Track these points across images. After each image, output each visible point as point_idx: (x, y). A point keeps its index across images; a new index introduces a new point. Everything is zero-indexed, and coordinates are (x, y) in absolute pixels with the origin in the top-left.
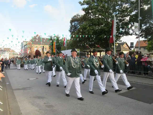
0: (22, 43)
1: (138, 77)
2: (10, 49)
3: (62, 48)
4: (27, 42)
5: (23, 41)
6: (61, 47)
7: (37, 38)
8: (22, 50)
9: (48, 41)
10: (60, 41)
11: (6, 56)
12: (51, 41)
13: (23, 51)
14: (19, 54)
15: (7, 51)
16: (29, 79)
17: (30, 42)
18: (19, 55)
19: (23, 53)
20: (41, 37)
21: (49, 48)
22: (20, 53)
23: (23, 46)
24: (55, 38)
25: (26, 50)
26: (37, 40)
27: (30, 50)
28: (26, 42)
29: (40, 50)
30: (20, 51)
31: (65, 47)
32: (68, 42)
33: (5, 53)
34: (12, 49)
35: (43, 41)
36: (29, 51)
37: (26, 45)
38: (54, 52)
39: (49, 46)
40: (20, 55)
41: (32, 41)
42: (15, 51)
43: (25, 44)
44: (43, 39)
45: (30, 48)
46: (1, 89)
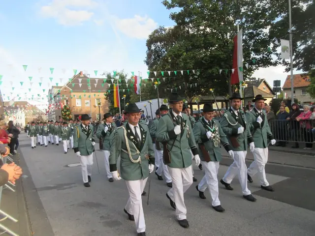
0: (50, 90)
1: (292, 152)
2: (26, 103)
3: (132, 99)
4: (61, 87)
5: (53, 87)
6: (129, 96)
7: (80, 80)
8: (52, 104)
9: (103, 85)
10: (127, 85)
11: (20, 118)
12: (109, 85)
13: (52, 106)
14: (45, 112)
15: (21, 109)
16: (67, 166)
17: (65, 88)
18: (46, 114)
19: (53, 110)
20: (88, 76)
21: (106, 99)
22: (48, 110)
23: (53, 96)
24: (117, 77)
25: (58, 104)
26: (80, 85)
27: (67, 103)
28: (57, 87)
29: (86, 103)
30: (47, 108)
31: (138, 95)
32: (145, 85)
33: (16, 112)
34: (31, 103)
35: (93, 86)
37: (58, 94)
38: (116, 106)
39: (106, 95)
40: (47, 116)
41: (69, 85)
42: (37, 106)
43: (55, 91)
44: (93, 81)
45: (67, 101)
46: (12, 190)
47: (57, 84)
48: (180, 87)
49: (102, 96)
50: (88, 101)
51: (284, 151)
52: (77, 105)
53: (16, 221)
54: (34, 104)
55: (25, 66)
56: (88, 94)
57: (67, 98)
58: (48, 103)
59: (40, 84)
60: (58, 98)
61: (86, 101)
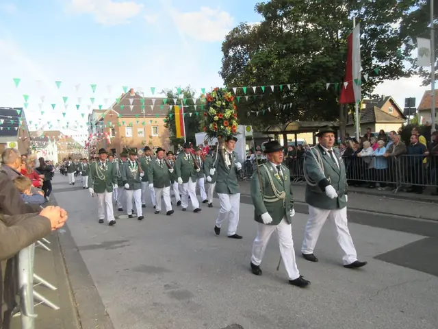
0: (90, 115)
2: (59, 133)
3: (201, 126)
4: (105, 111)
5: (94, 110)
6: (197, 122)
7: (131, 101)
8: (93, 134)
9: (162, 107)
10: (195, 106)
11: (51, 154)
12: (171, 107)
13: (94, 137)
14: (83, 145)
15: (52, 140)
17: (111, 112)
18: (85, 148)
20: (141, 95)
21: (167, 127)
22: (87, 142)
23: (94, 123)
24: (181, 96)
25: (101, 134)
26: (132, 107)
27: (113, 134)
28: (101, 111)
29: (141, 132)
30: (86, 139)
34: (65, 132)
35: (148, 108)
36: (112, 137)
37: (102, 119)
38: (179, 136)
39: (166, 121)
40: (87, 150)
41: (116, 107)
42: (73, 138)
43: (97, 117)
44: (149, 101)
45: (113, 130)
46: (47, 248)
47: (100, 107)
48: (269, 109)
49: (161, 122)
50: (142, 130)
51: (420, 200)
52: (127, 136)
53: (55, 288)
54: (69, 135)
55: (58, 83)
56: (141, 120)
57: (114, 126)
58: (87, 133)
59: (78, 106)
60: (101, 126)
61: (139, 130)
